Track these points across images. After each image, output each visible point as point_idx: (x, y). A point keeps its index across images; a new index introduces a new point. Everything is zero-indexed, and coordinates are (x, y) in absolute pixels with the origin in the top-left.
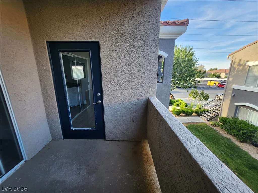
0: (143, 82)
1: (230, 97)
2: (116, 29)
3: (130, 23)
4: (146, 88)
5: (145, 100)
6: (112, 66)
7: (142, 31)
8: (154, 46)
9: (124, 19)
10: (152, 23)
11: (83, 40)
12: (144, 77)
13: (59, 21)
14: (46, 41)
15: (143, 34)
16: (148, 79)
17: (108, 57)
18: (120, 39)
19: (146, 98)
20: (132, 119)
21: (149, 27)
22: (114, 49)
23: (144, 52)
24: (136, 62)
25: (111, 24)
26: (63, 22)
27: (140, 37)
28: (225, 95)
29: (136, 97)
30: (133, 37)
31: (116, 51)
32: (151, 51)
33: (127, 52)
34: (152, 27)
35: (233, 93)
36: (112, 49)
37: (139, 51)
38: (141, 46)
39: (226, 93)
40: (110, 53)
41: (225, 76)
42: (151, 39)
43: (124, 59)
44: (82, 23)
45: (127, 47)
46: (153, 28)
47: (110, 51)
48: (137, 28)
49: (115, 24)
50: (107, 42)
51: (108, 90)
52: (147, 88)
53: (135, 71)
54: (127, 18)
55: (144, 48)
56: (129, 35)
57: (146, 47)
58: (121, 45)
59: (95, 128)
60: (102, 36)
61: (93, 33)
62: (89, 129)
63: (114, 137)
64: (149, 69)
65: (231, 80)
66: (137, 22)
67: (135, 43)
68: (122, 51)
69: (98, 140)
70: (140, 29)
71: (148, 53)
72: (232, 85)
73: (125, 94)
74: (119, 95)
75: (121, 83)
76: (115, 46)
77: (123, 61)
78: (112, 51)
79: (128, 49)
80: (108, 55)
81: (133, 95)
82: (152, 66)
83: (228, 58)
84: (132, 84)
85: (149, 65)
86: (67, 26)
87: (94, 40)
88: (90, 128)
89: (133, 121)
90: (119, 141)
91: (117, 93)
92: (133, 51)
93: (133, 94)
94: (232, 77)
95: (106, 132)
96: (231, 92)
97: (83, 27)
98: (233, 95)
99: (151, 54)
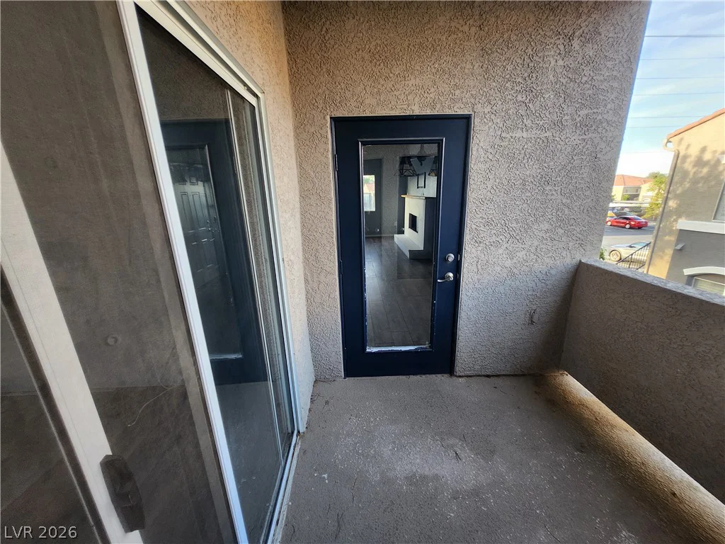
0: (572, 221)
1: (669, 252)
2: (520, 80)
3: (561, 63)
4: (578, 235)
5: (570, 266)
6: (497, 180)
7: (587, 85)
8: (614, 125)
9: (546, 54)
10: (617, 62)
11: (429, 112)
12: (576, 206)
13: (371, 62)
14: (331, 118)
15: (590, 92)
16: (585, 211)
17: (490, 157)
18: (528, 108)
19: (575, 261)
20: (531, 317)
21: (607, 74)
22: (508, 136)
23: (584, 140)
24: (560, 168)
25: (510, 67)
26: (382, 65)
27: (580, 101)
28: (656, 249)
29: (547, 260)
30: (562, 100)
31: (512, 140)
32: (604, 139)
33: (541, 142)
34: (615, 73)
35: (678, 241)
36: (504, 135)
37: (572, 139)
38: (578, 125)
39: (658, 242)
40: (496, 147)
41: (623, 196)
42: (609, 106)
43: (530, 160)
44: (432, 67)
45: (542, 128)
46: (618, 75)
47: (498, 141)
48: (577, 76)
49: (520, 66)
50: (493, 117)
51: (477, 245)
52: (580, 236)
53: (554, 193)
54: (555, 49)
55: (586, 129)
56: (552, 96)
57: (593, 128)
58: (528, 123)
59: (426, 346)
60: (480, 101)
61: (457, 92)
62: (412, 348)
63: (477, 367)
64: (591, 185)
65: (675, 206)
66: (580, 59)
67: (566, 117)
68: (529, 140)
69: (434, 376)
70: (585, 79)
71: (596, 141)
72: (676, 221)
73: (521, 254)
74: (504, 255)
75: (514, 225)
76: (512, 127)
77: (526, 166)
78: (502, 138)
79: (546, 135)
80: (490, 150)
81: (540, 256)
82: (601, 178)
83: (666, 145)
84: (542, 226)
85: (594, 175)
86: (391, 75)
87: (460, 112)
88: (416, 347)
89: (532, 322)
90: (488, 376)
91: (500, 251)
92: (557, 139)
93: (542, 254)
94: (676, 197)
95: (458, 354)
96: (673, 238)
97: (434, 76)
98: (679, 247)
99: (603, 145)
